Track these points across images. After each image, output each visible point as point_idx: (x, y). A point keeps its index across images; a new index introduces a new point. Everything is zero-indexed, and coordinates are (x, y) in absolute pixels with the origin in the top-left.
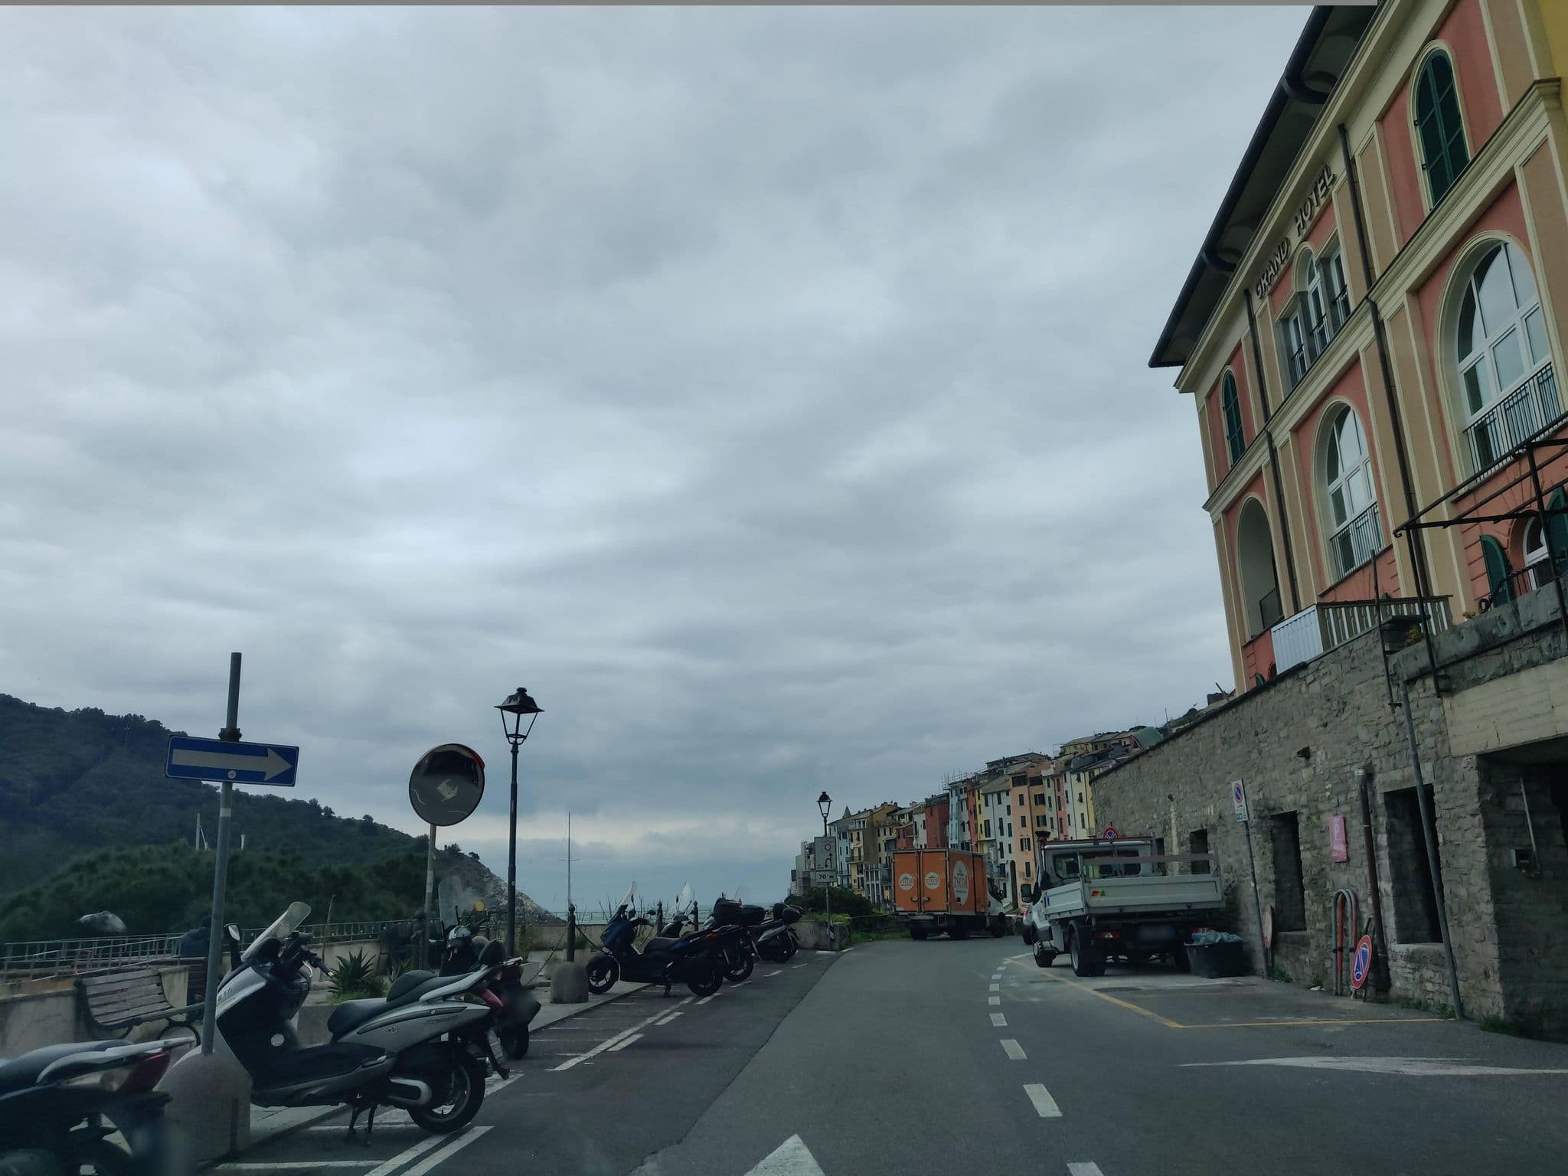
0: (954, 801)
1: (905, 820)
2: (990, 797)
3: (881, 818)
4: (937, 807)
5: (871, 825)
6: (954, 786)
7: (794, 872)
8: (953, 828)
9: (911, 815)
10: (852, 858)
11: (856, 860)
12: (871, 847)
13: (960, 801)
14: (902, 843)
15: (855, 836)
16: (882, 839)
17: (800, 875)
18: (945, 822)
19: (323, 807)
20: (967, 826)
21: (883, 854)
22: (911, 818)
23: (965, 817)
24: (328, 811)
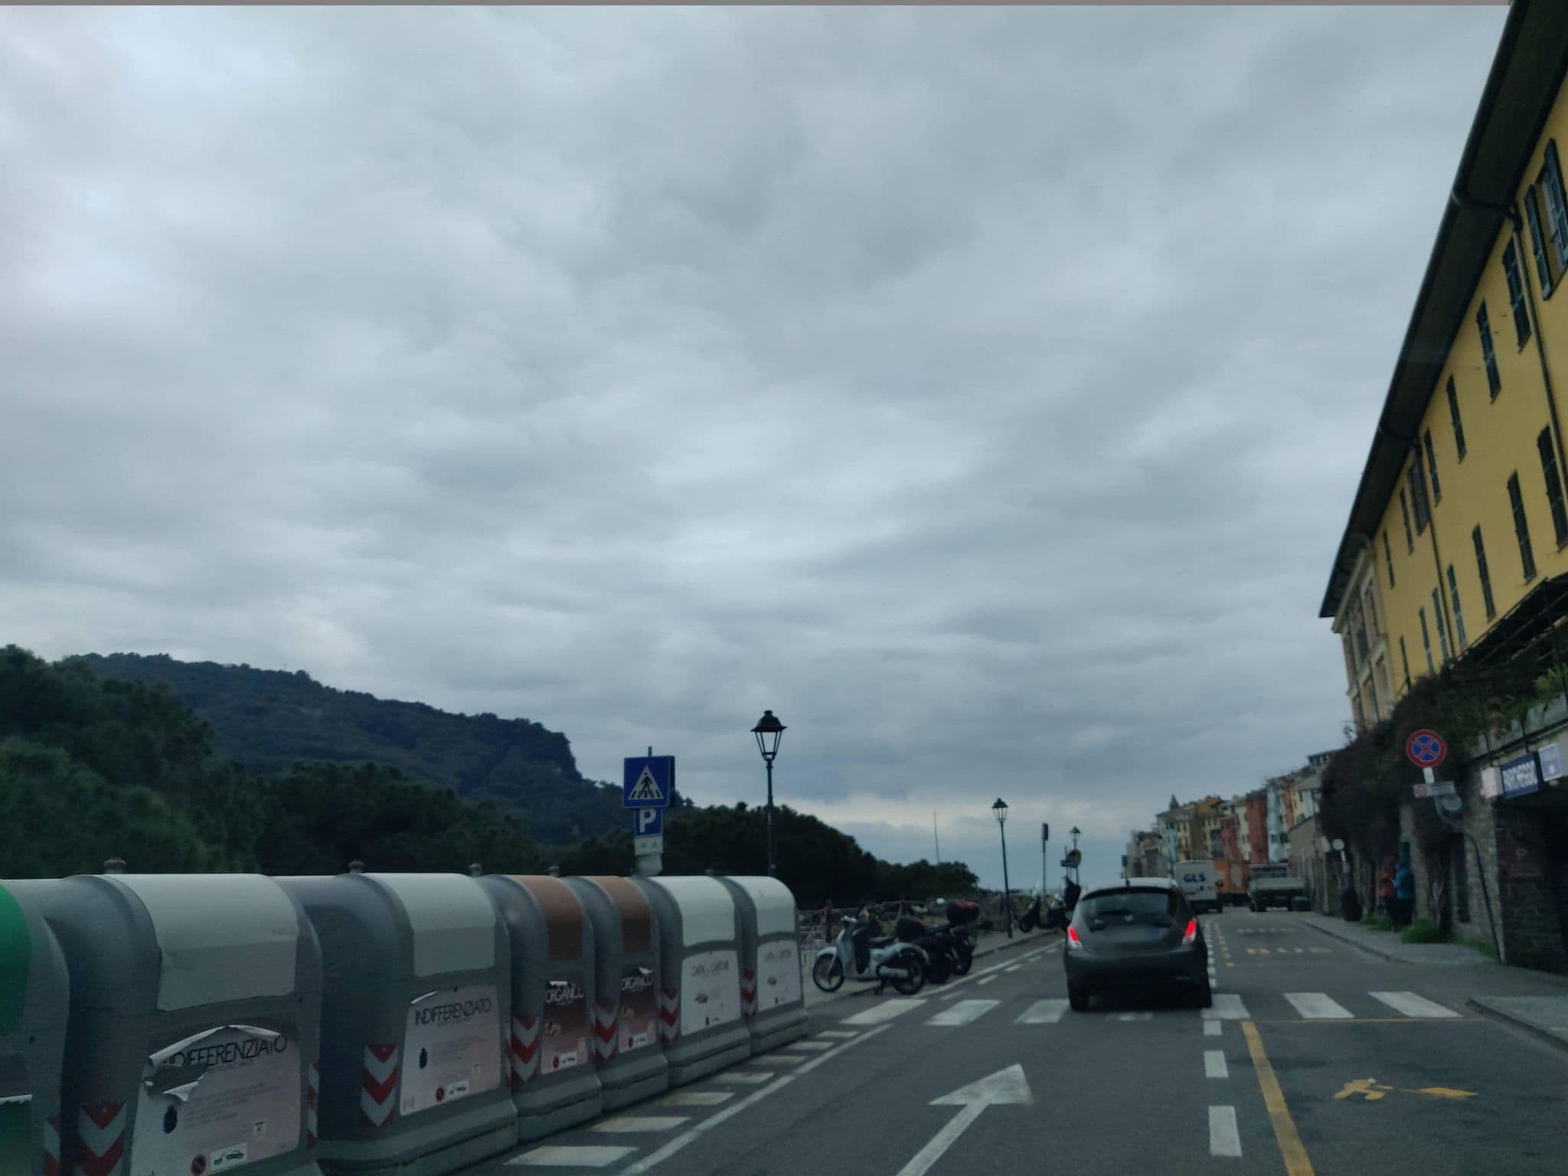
0: (1271, 796)
1: (1228, 812)
2: (1304, 794)
3: (1206, 809)
4: (1257, 801)
5: (1196, 816)
6: (1273, 783)
7: (1125, 860)
8: (1272, 820)
9: (1233, 807)
10: (1180, 846)
11: (1184, 848)
12: (1197, 837)
13: (1277, 798)
14: (1226, 833)
15: (1182, 826)
16: (1209, 827)
17: (1131, 861)
18: (1264, 814)
19: (684, 798)
20: (1284, 820)
21: (1209, 843)
22: (1233, 811)
23: (1283, 810)
24: (689, 801)
